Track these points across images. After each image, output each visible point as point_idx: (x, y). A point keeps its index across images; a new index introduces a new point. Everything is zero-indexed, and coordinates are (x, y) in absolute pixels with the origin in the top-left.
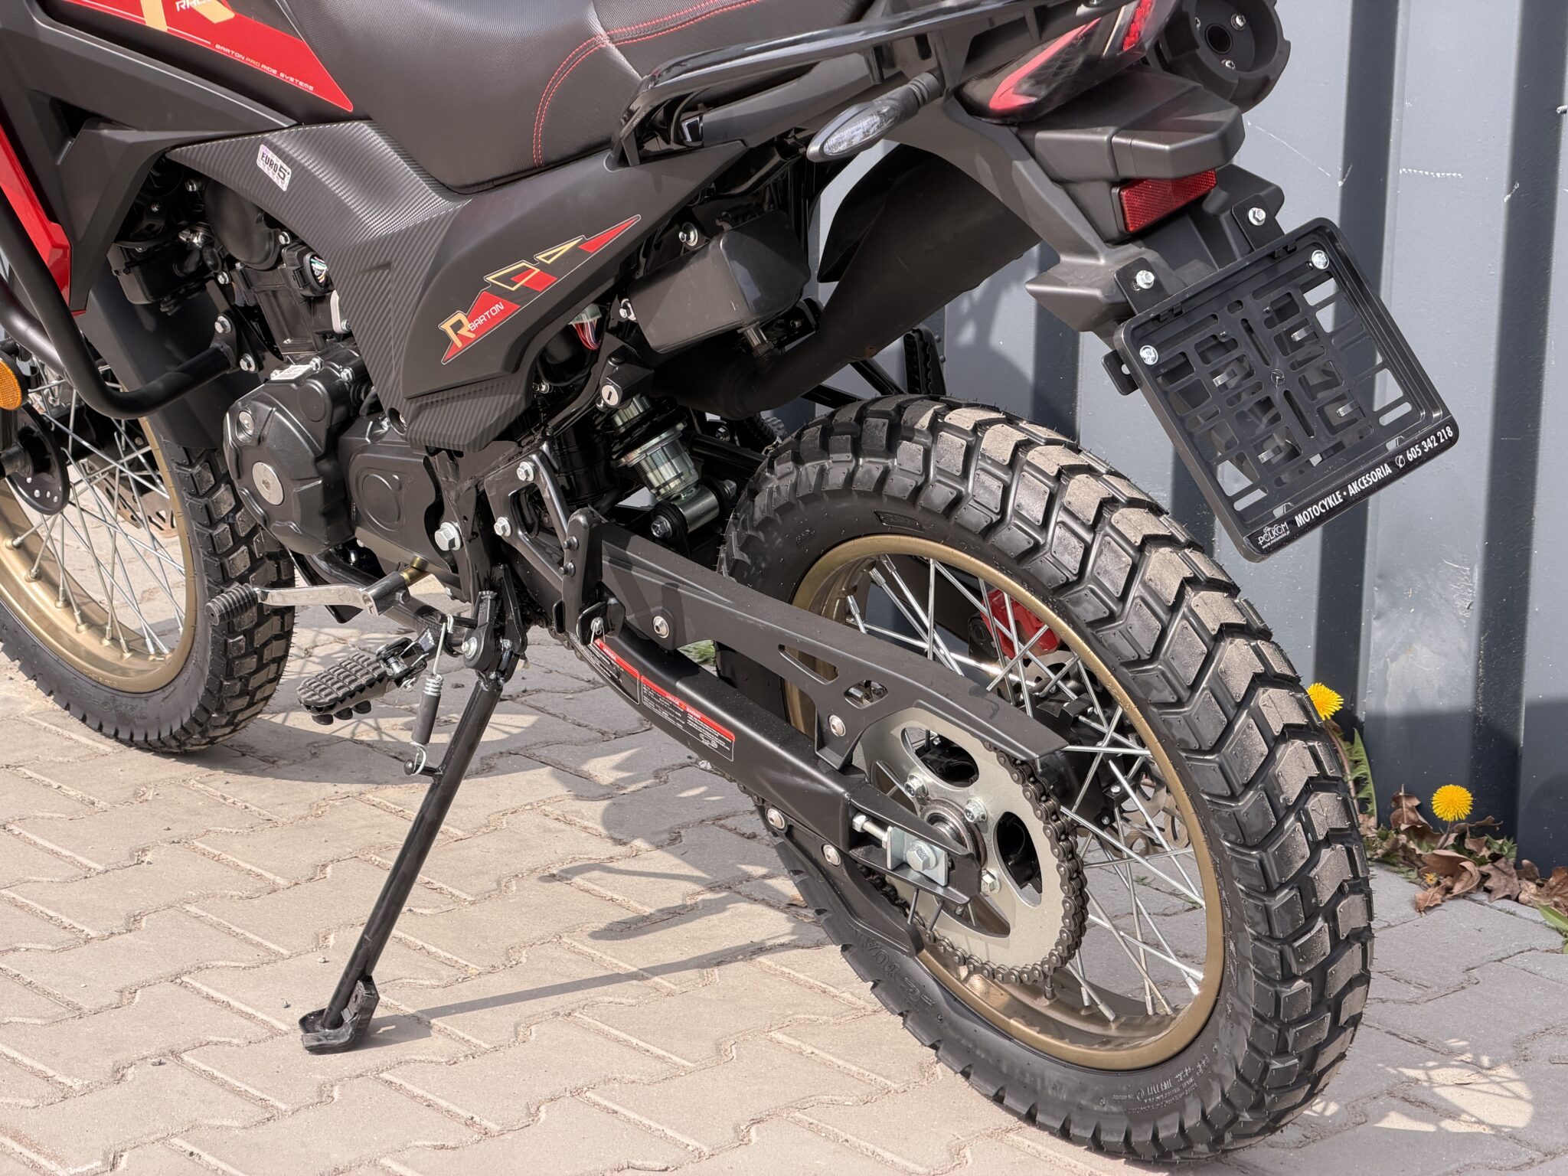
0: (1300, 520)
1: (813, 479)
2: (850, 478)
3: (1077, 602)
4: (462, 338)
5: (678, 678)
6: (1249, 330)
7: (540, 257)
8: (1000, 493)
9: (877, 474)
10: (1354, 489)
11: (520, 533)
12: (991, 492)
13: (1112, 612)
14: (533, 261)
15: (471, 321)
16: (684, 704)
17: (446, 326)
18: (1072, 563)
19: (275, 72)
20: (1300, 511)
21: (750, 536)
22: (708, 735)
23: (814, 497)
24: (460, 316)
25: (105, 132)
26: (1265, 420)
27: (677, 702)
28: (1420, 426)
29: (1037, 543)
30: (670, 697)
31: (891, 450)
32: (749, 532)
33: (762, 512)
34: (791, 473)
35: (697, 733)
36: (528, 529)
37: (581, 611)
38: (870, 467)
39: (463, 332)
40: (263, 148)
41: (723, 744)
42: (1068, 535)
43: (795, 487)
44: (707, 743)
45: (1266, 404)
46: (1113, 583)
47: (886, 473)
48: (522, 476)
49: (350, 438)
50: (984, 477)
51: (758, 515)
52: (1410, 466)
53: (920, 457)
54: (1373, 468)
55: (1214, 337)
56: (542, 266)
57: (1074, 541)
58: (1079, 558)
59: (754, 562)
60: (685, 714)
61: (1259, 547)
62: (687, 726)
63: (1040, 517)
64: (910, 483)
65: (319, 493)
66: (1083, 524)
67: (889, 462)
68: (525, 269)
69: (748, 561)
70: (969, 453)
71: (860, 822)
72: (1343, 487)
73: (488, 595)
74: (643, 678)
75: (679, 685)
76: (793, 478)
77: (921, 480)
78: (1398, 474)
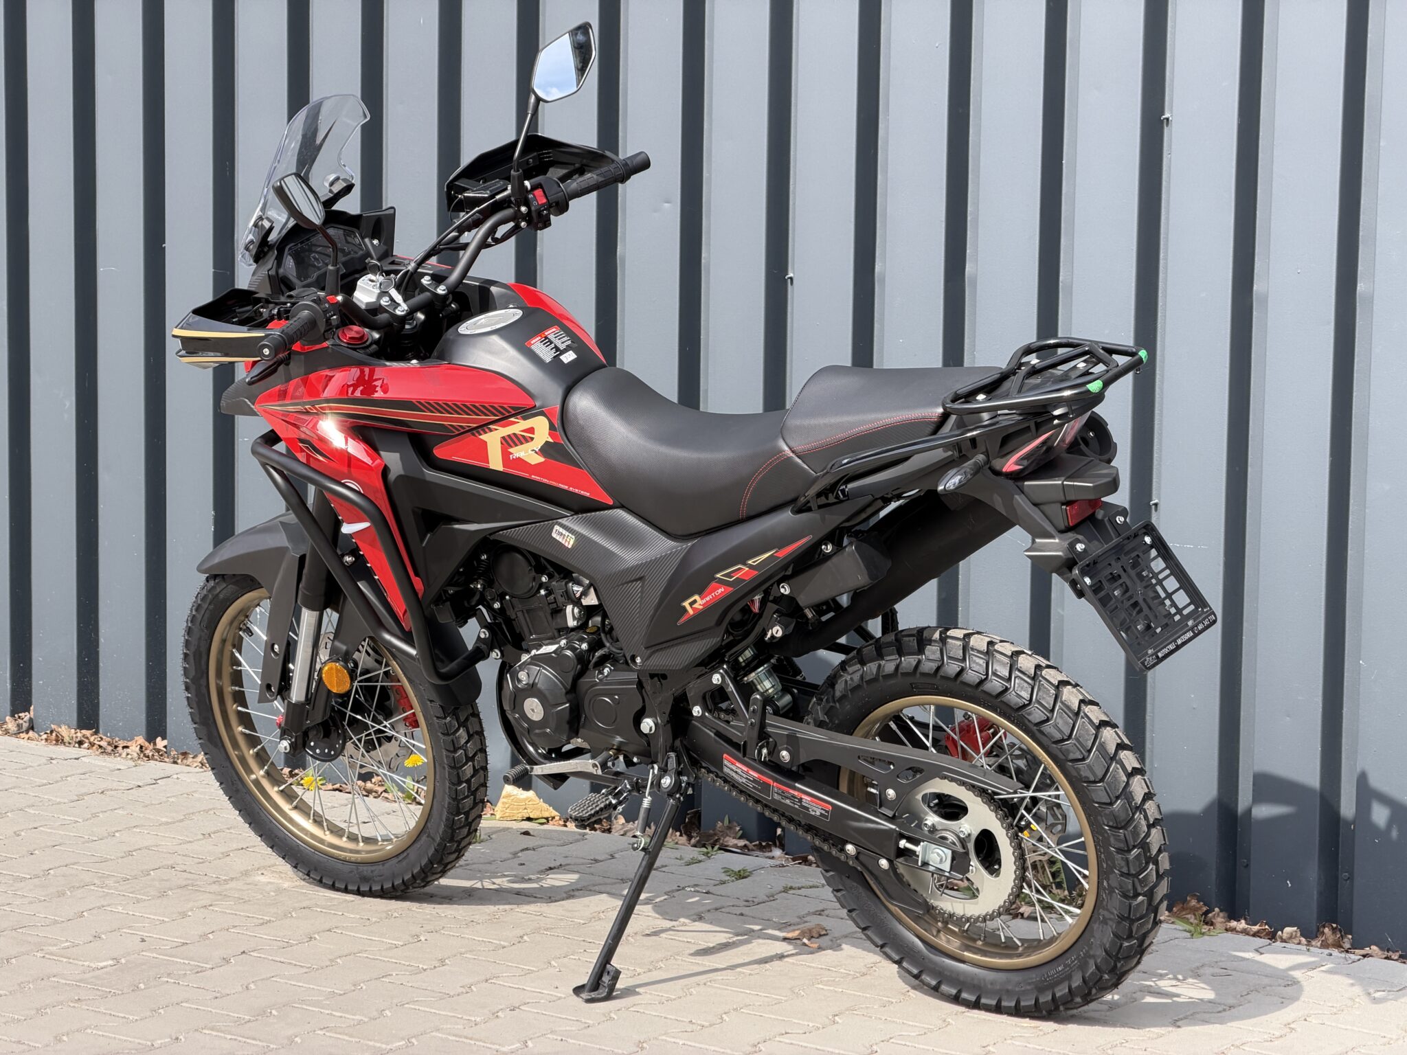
0: (1160, 655)
1: (875, 672)
2: (897, 667)
3: (1029, 714)
4: (694, 609)
5: (796, 781)
6: (1125, 571)
7: (750, 562)
8: (985, 665)
9: (914, 663)
10: (1179, 642)
11: (707, 714)
12: (980, 665)
13: (1048, 717)
14: (745, 564)
15: (702, 599)
16: (800, 794)
17: (686, 604)
18: (1026, 695)
19: (566, 487)
20: (1159, 651)
21: (832, 706)
22: (815, 809)
23: (874, 680)
24: (696, 597)
25: (457, 526)
26: (1135, 613)
27: (796, 793)
28: (1200, 616)
29: (1007, 687)
30: (792, 792)
31: (921, 651)
32: (831, 704)
33: (841, 692)
34: (859, 670)
35: (807, 809)
36: (710, 711)
37: (757, 745)
38: (909, 661)
39: (695, 606)
40: (557, 527)
41: (823, 812)
42: (1022, 682)
43: (862, 677)
44: (813, 813)
45: (1135, 604)
46: (1048, 703)
47: (919, 662)
48: (715, 681)
49: (585, 680)
50: (975, 658)
51: (838, 694)
52: (1200, 632)
53: (939, 652)
54: (1186, 633)
55: (1111, 574)
56: (751, 567)
57: (1026, 685)
58: (1030, 692)
59: (831, 721)
60: (801, 800)
61: (1145, 666)
62: (802, 806)
63: (1007, 674)
64: (934, 666)
65: (568, 711)
66: (1029, 677)
67: (920, 657)
68: (740, 569)
69: (827, 721)
70: (965, 648)
71: (903, 843)
72: (1175, 641)
73: (672, 755)
74: (775, 784)
75: (797, 785)
76: (861, 672)
77: (940, 663)
78: (1195, 636)
